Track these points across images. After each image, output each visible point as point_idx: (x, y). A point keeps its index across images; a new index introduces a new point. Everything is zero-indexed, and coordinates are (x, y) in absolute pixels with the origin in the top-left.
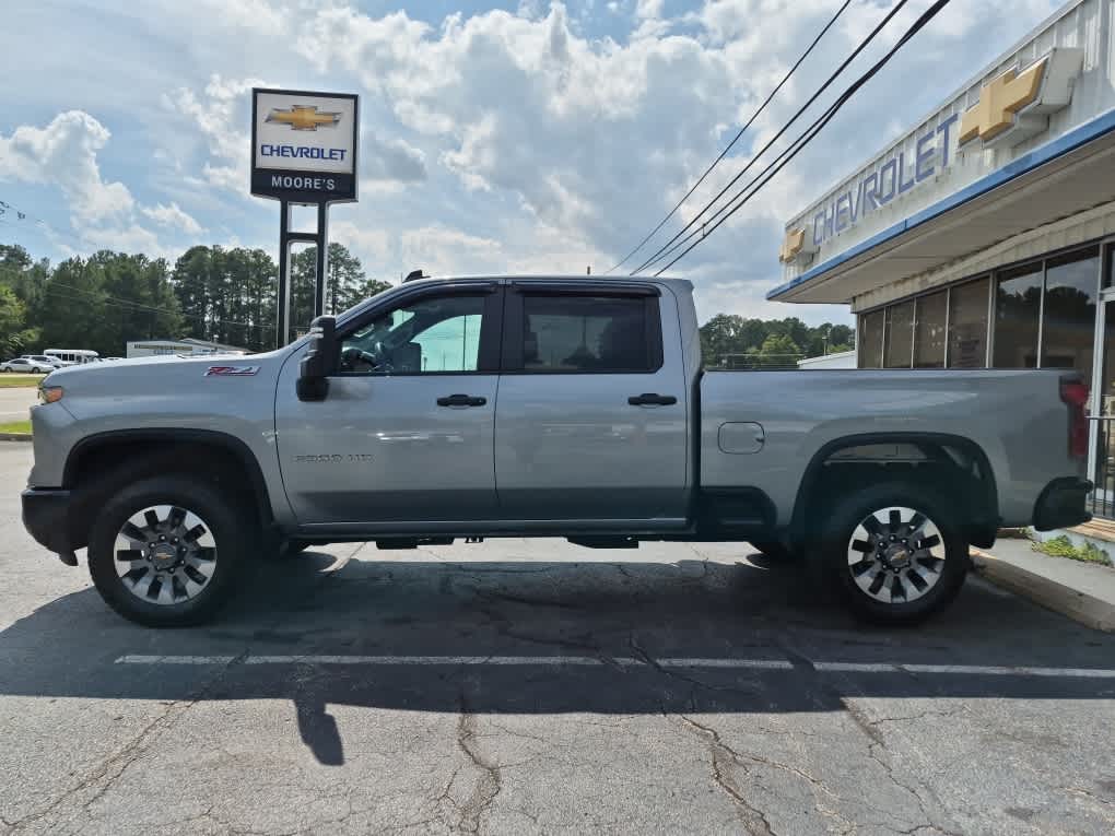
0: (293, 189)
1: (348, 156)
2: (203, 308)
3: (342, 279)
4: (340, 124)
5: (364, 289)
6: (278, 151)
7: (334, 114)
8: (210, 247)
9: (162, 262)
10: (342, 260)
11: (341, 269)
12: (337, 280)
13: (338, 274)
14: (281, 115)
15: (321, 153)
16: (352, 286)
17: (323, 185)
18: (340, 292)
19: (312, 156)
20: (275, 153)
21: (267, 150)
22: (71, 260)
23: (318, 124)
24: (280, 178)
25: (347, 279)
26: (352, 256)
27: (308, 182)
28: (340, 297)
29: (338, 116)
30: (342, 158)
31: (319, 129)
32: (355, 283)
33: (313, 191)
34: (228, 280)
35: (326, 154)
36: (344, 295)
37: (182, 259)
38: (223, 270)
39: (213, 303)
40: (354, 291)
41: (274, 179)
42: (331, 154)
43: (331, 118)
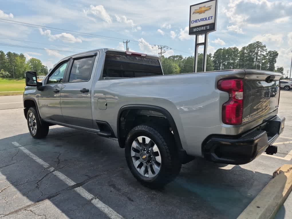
0: (199, 31)
1: (213, 18)
2: (220, 65)
3: (259, 52)
4: (211, 9)
5: (267, 54)
6: (195, 21)
7: (210, 6)
8: (223, 48)
9: (210, 54)
10: (260, 46)
11: (259, 49)
12: (258, 52)
13: (258, 50)
14: (196, 11)
15: (206, 19)
16: (263, 53)
17: (206, 28)
18: (258, 56)
19: (204, 21)
20: (195, 22)
21: (193, 22)
22: (189, 57)
23: (206, 11)
24: (196, 29)
25: (261, 51)
26: (263, 44)
27: (202, 28)
28: (258, 58)
29: (211, 7)
30: (212, 19)
31: (206, 12)
32: (264, 53)
33: (204, 30)
34: (227, 57)
35: (207, 19)
36: (260, 57)
37: (215, 53)
38: (225, 54)
39: (223, 63)
40: (263, 55)
41: (194, 29)
42: (209, 18)
43: (209, 8)
